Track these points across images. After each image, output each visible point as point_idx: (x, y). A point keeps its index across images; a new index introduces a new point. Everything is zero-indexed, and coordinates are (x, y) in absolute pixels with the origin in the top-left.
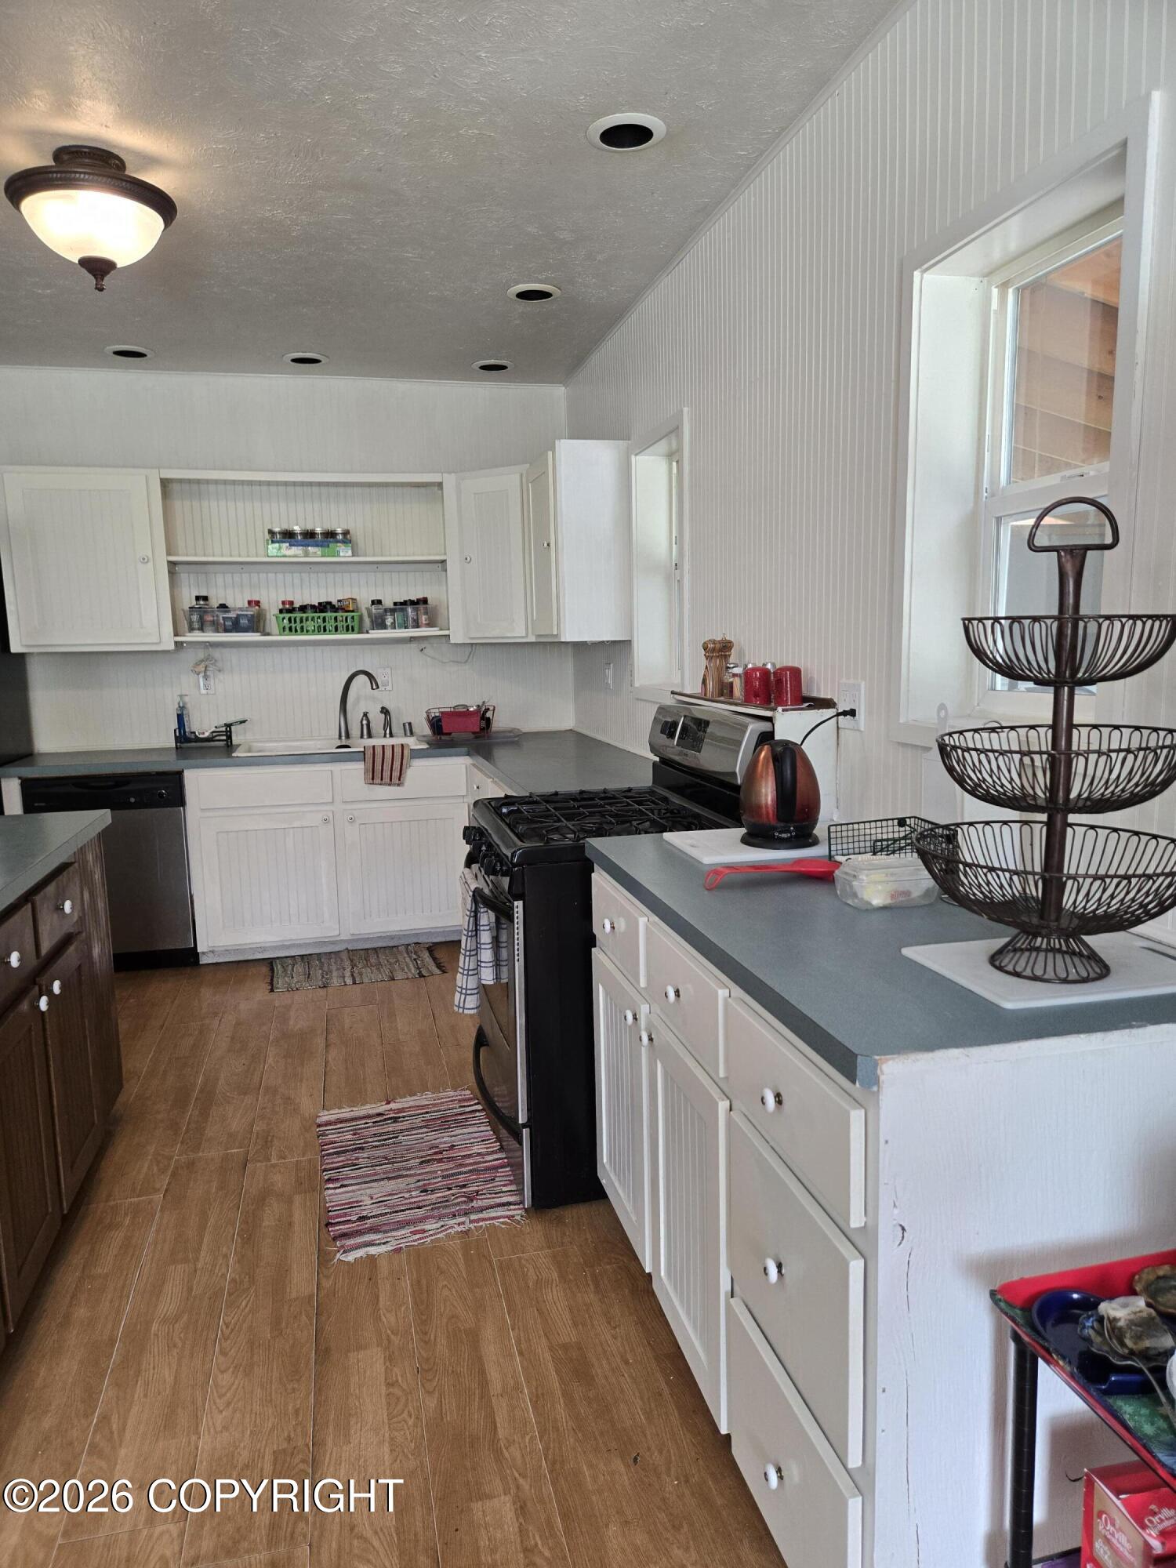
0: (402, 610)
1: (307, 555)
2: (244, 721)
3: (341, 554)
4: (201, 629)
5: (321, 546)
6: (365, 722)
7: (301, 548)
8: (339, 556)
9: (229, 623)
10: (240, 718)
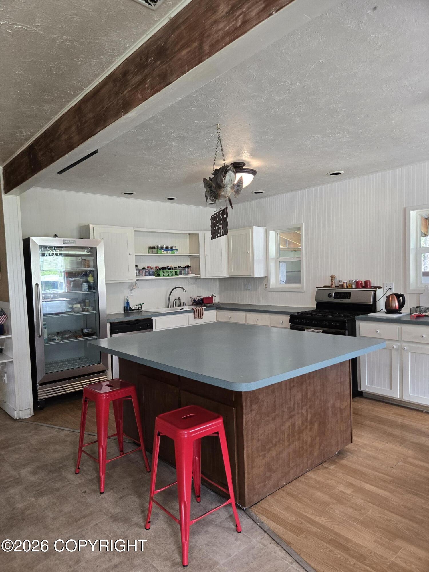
0: (185, 269)
1: (167, 253)
2: (144, 303)
3: (176, 253)
4: (139, 275)
5: (171, 251)
6: (174, 302)
7: (166, 251)
8: (175, 253)
9: (147, 273)
10: (143, 302)
